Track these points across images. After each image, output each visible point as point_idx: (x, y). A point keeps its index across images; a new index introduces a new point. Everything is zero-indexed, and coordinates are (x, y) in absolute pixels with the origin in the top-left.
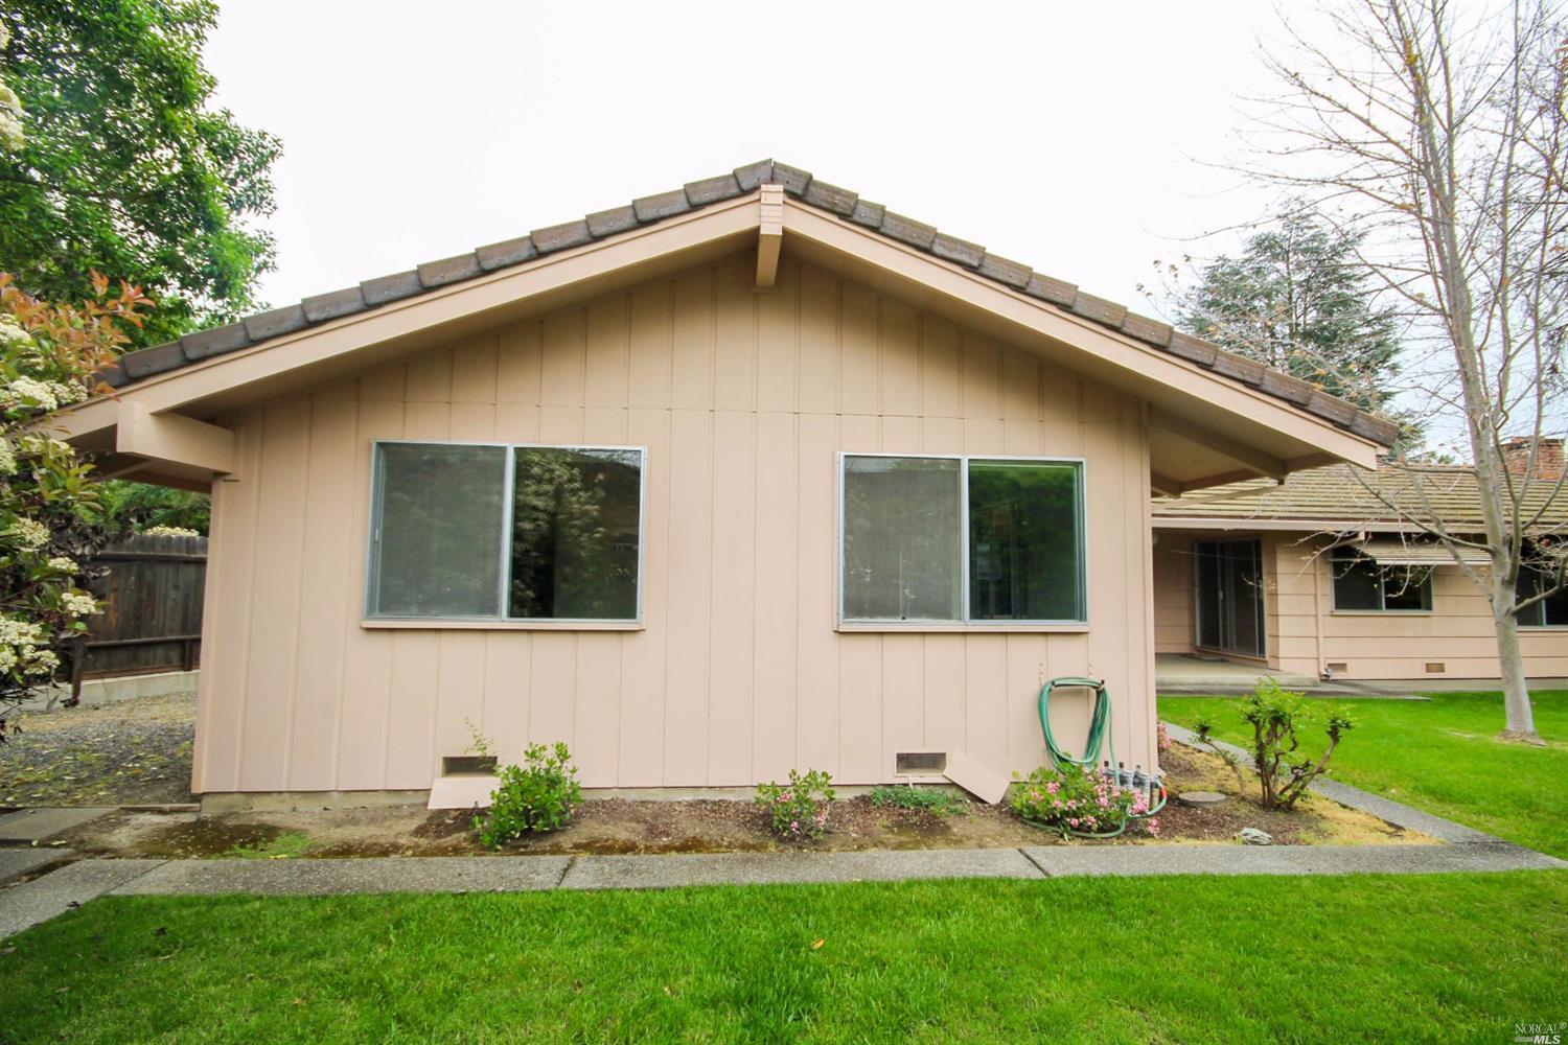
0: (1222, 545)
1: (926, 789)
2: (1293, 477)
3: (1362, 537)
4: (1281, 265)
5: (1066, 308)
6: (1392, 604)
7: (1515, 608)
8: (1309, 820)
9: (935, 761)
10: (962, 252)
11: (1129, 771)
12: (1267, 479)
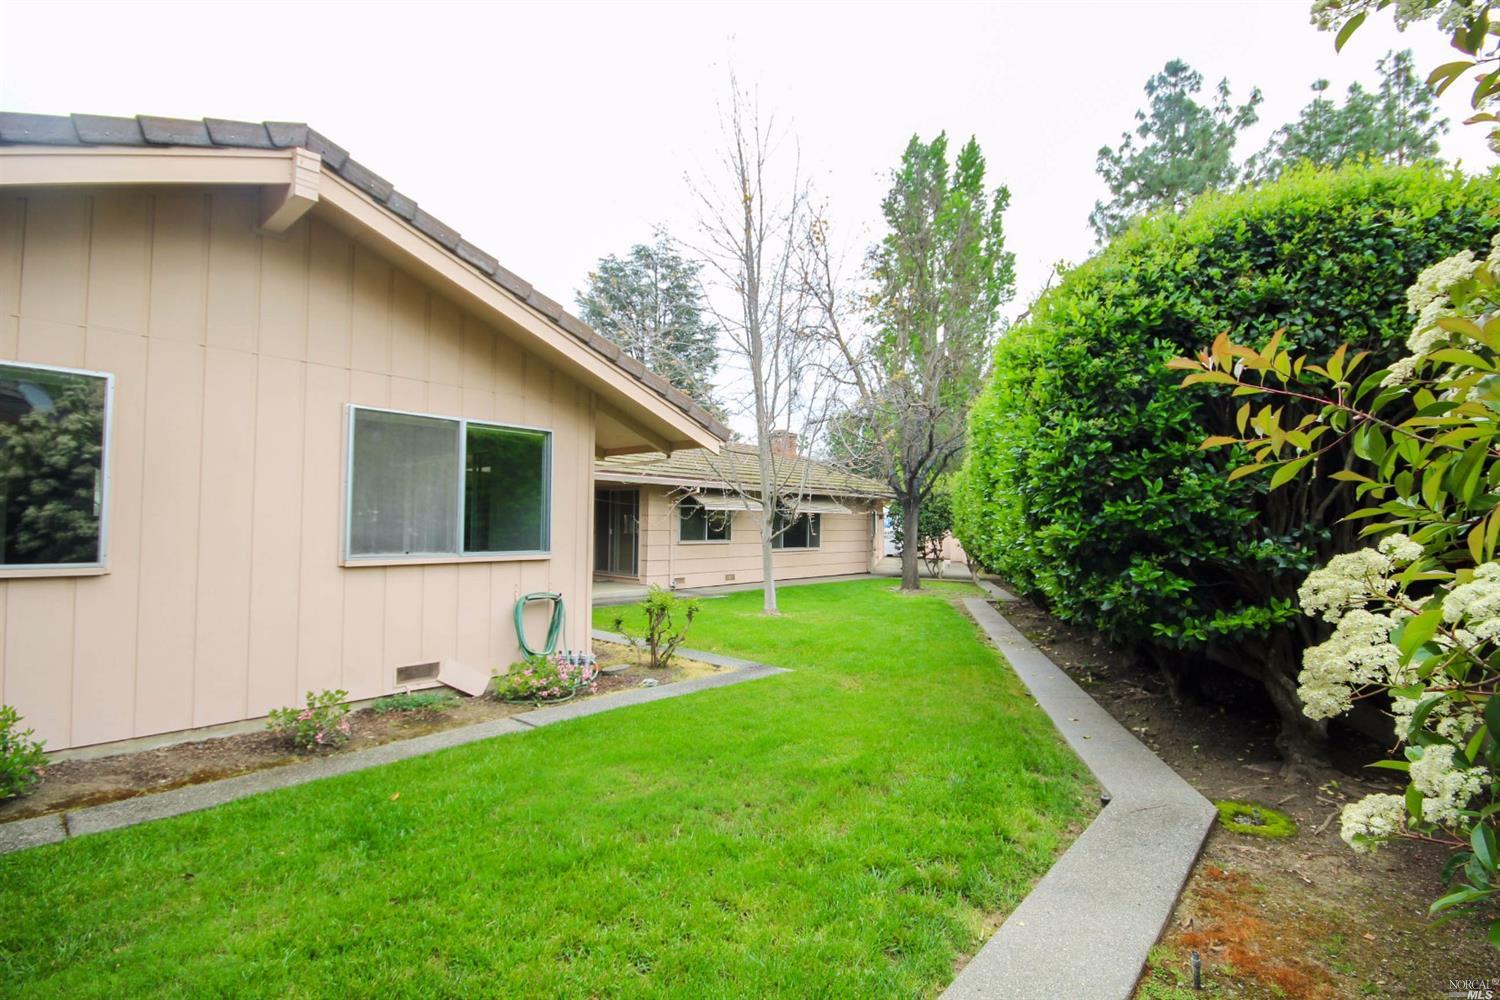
0: (613, 493)
1: (421, 694)
2: (676, 454)
3: (698, 491)
4: (651, 272)
5: (555, 321)
6: (712, 536)
7: (772, 537)
8: (676, 670)
9: (430, 670)
10: (480, 260)
11: (575, 656)
12: (661, 454)
